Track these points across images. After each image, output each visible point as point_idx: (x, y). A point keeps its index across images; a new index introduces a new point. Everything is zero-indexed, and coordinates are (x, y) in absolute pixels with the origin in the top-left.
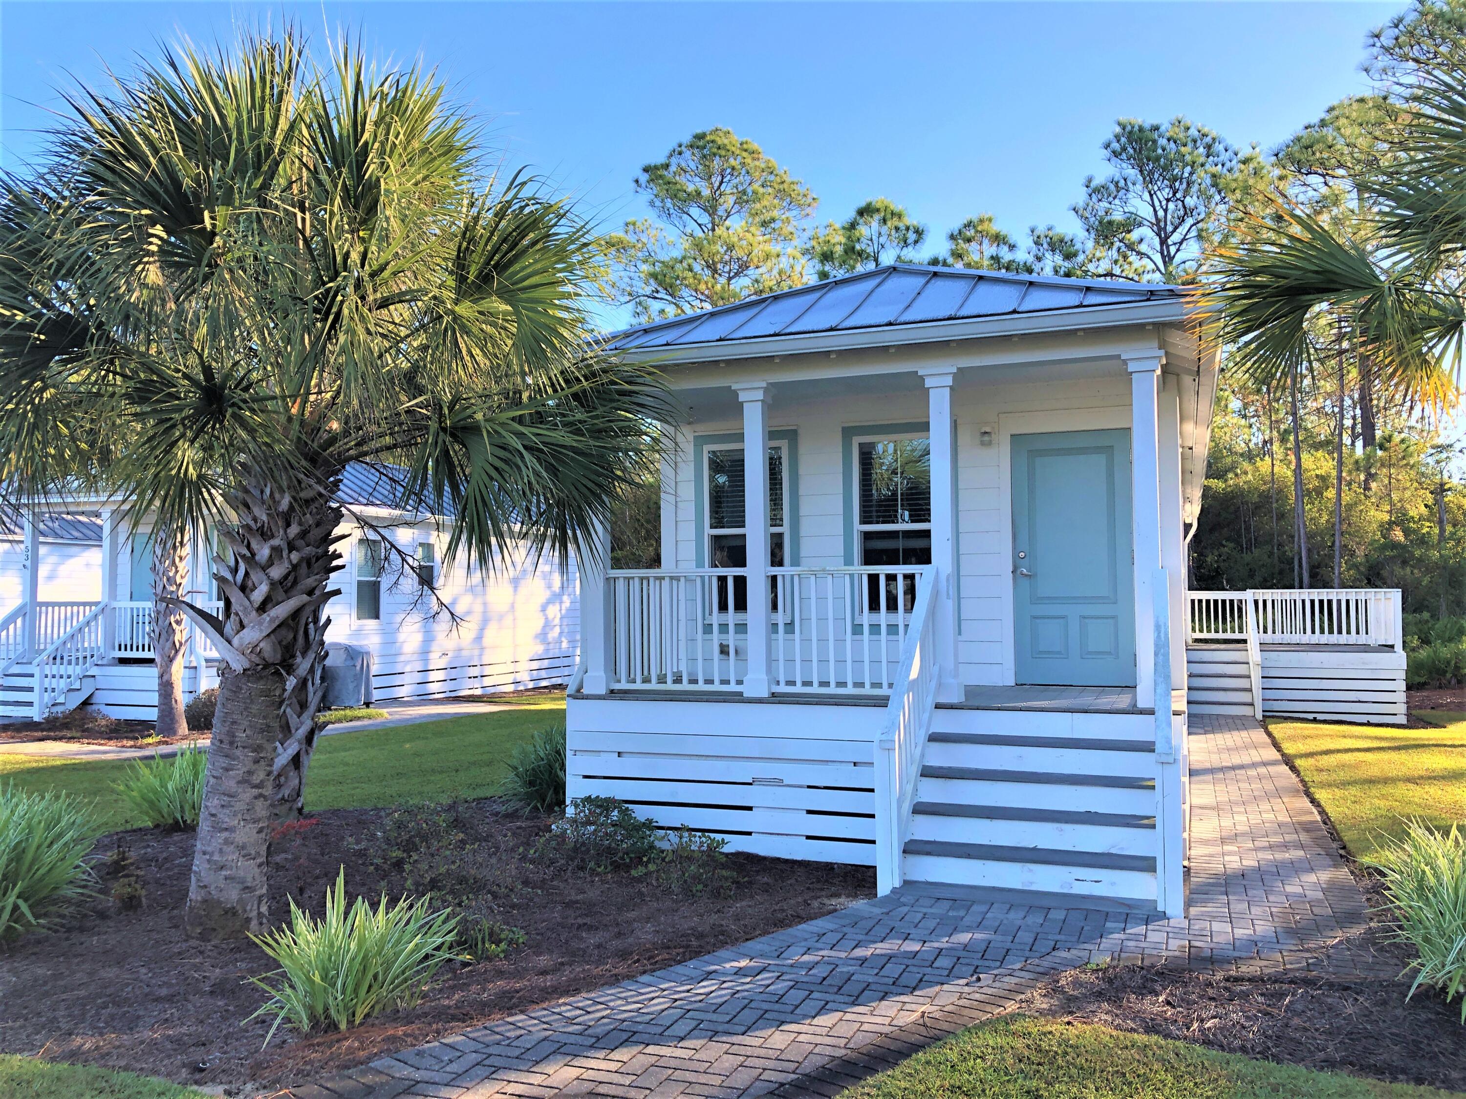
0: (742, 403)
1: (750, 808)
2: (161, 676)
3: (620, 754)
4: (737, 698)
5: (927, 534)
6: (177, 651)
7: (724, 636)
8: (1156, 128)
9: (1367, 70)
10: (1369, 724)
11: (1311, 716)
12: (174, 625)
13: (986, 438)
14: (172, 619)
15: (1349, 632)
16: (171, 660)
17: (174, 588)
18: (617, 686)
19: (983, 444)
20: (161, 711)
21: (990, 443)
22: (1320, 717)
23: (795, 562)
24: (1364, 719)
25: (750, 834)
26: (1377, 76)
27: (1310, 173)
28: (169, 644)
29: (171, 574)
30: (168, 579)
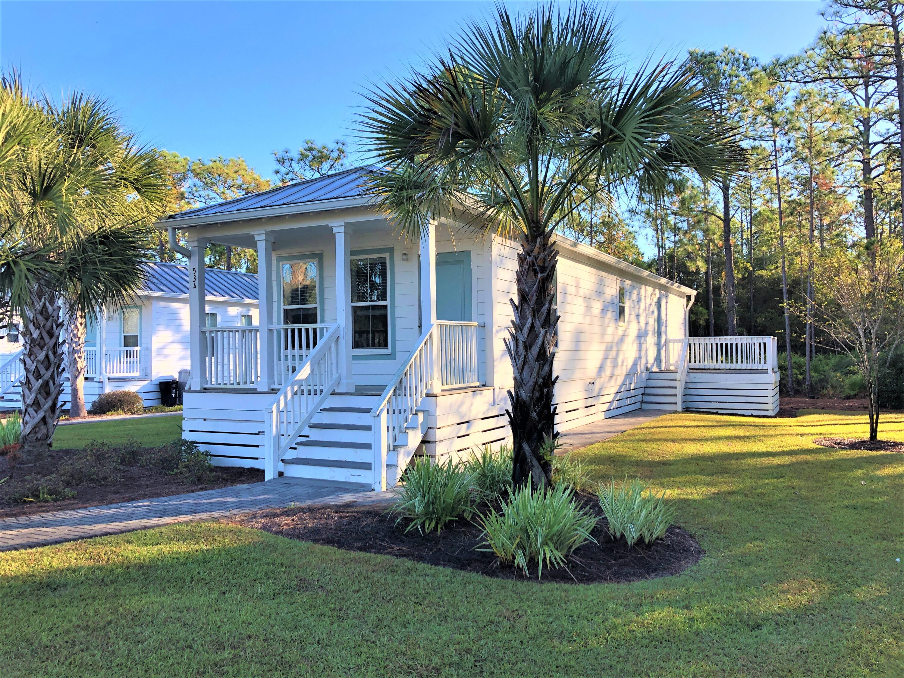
0: (256, 241)
1: (258, 446)
2: (72, 385)
3: (205, 420)
4: (254, 391)
5: (385, 307)
6: (79, 373)
7: (294, 362)
8: (712, 54)
9: (823, 15)
10: (752, 416)
11: (715, 411)
12: (78, 359)
13: (405, 257)
14: (76, 356)
15: (737, 362)
16: (76, 377)
17: (77, 340)
18: (206, 386)
19: (403, 260)
20: (72, 404)
21: (407, 260)
22: (720, 411)
23: (323, 322)
24: (749, 412)
25: (257, 459)
26: (829, 19)
27: (786, 81)
28: (75, 369)
29: (75, 332)
30: (74, 335)
